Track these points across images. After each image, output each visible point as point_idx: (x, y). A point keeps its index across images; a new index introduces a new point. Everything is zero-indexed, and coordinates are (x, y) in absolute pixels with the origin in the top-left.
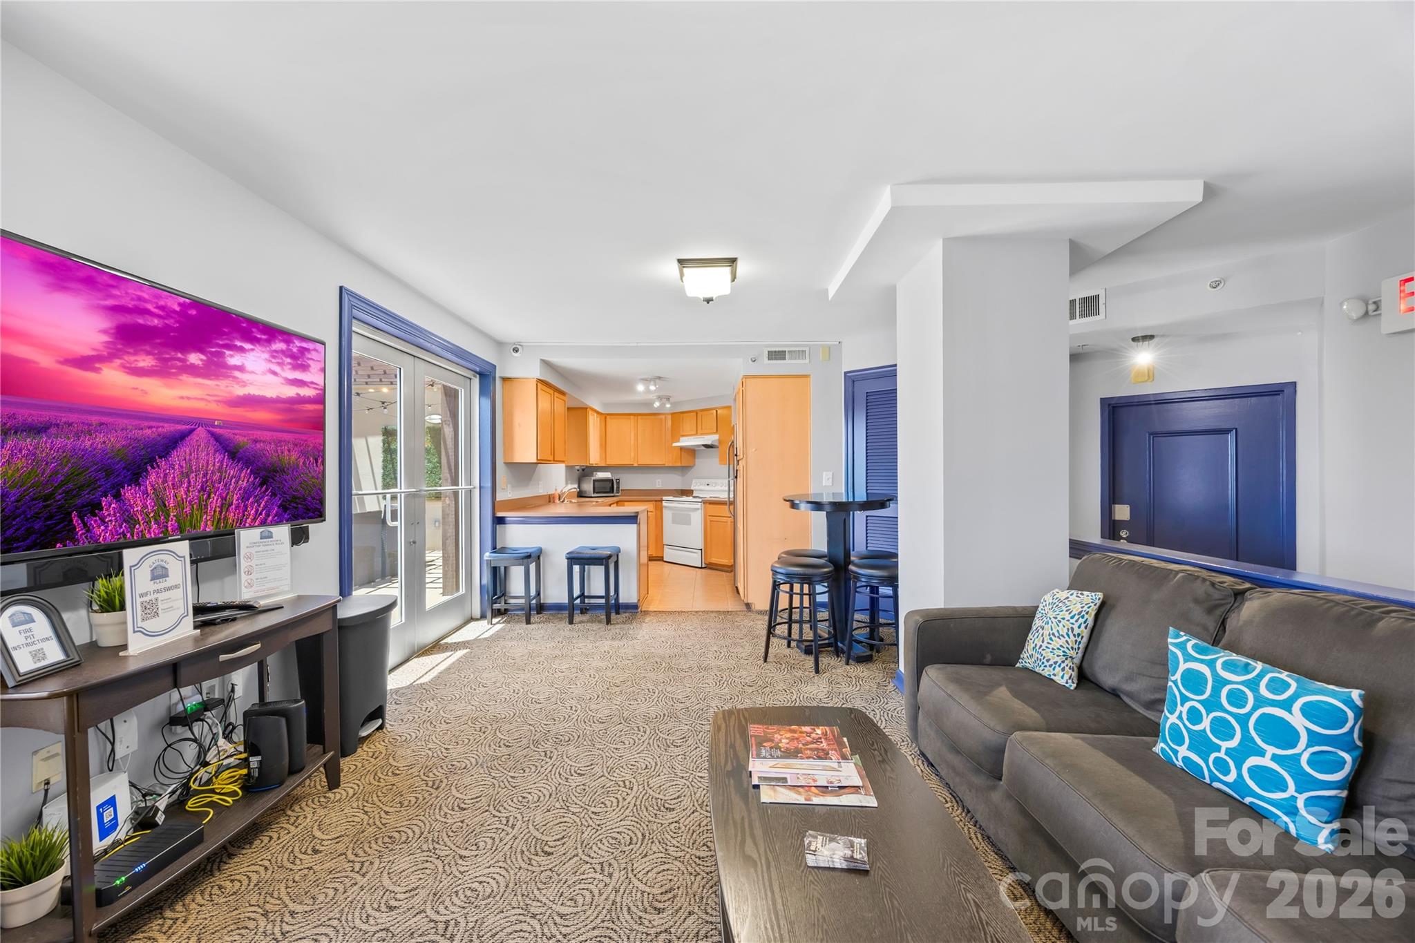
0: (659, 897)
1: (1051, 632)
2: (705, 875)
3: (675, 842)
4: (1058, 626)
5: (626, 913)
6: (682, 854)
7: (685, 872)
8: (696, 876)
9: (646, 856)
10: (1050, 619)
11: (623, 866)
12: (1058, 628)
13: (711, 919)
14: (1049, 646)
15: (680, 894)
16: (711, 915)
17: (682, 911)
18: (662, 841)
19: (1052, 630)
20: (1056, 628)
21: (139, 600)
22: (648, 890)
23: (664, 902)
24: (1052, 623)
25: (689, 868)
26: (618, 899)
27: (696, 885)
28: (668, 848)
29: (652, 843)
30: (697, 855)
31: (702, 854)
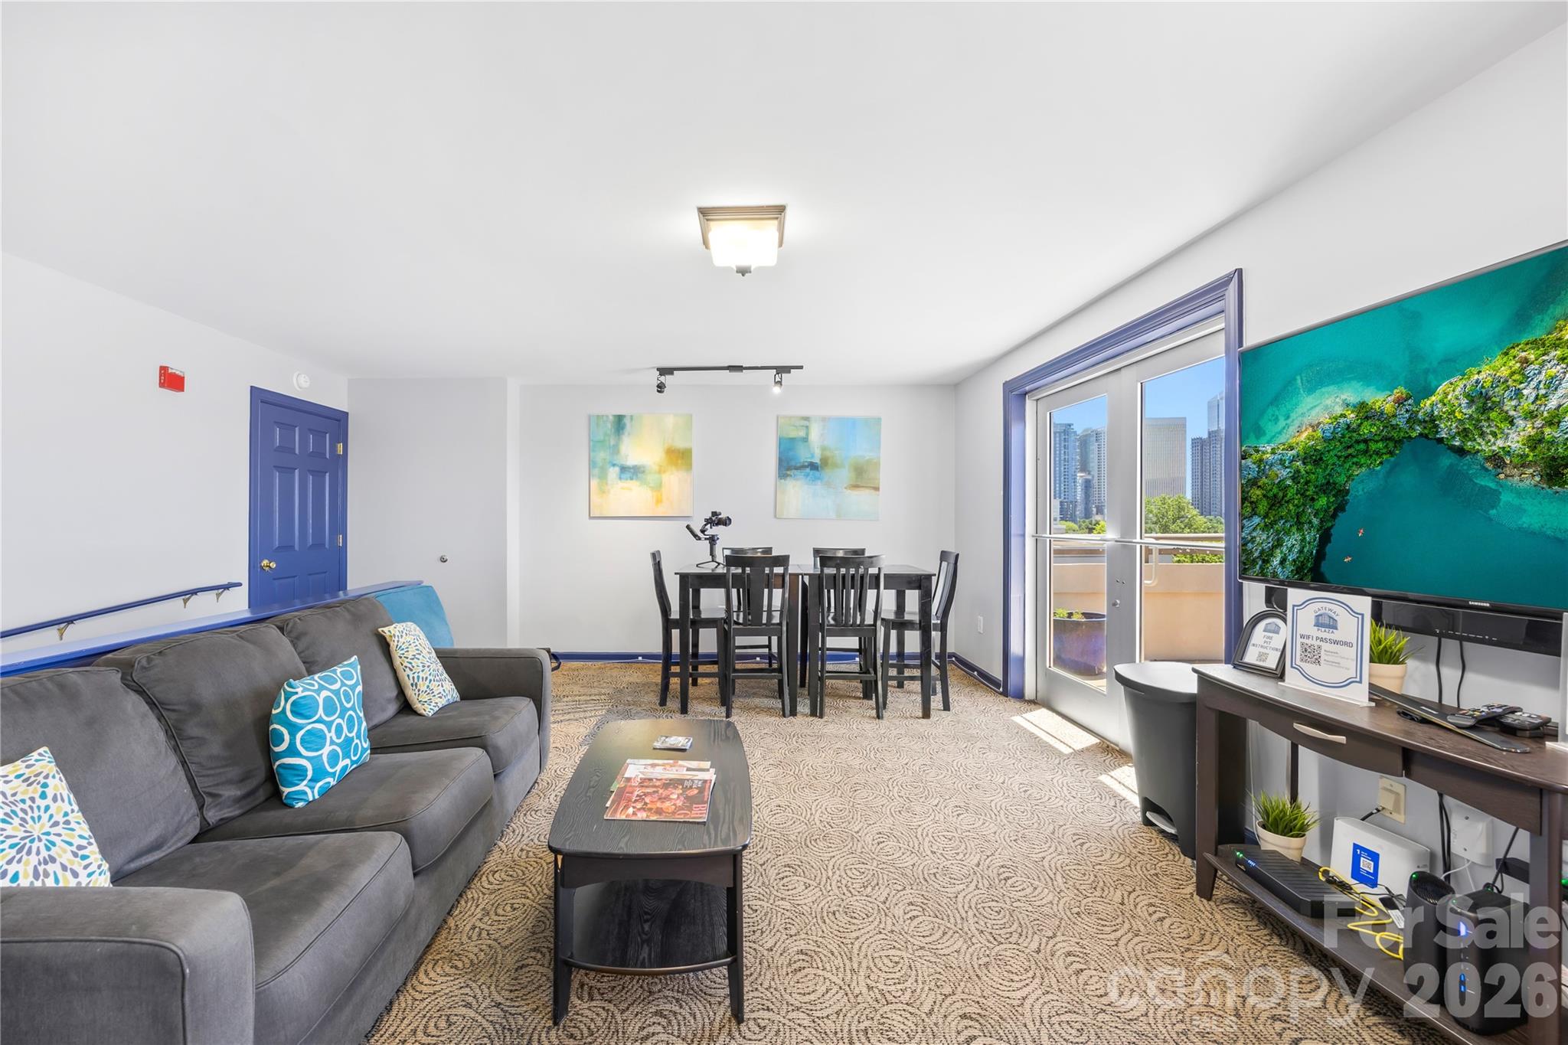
0: (806, 964)
1: (74, 849)
2: (759, 988)
3: (806, 1033)
4: (73, 830)
5: (834, 950)
6: (791, 1015)
7: (783, 993)
8: (770, 987)
9: (838, 1014)
10: (48, 834)
11: (860, 999)
12: (76, 833)
13: (751, 944)
14: (90, 870)
15: (785, 967)
16: (750, 947)
17: (779, 952)
18: (823, 1035)
19: (70, 844)
20: (73, 837)
21: (1299, 640)
22: (820, 972)
23: (799, 960)
24: (59, 835)
25: (778, 996)
26: (847, 962)
27: (769, 976)
28: (813, 1025)
29: (836, 1033)
30: (771, 1013)
31: (766, 1015)
